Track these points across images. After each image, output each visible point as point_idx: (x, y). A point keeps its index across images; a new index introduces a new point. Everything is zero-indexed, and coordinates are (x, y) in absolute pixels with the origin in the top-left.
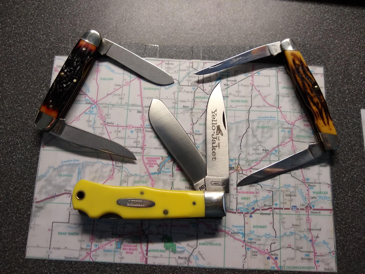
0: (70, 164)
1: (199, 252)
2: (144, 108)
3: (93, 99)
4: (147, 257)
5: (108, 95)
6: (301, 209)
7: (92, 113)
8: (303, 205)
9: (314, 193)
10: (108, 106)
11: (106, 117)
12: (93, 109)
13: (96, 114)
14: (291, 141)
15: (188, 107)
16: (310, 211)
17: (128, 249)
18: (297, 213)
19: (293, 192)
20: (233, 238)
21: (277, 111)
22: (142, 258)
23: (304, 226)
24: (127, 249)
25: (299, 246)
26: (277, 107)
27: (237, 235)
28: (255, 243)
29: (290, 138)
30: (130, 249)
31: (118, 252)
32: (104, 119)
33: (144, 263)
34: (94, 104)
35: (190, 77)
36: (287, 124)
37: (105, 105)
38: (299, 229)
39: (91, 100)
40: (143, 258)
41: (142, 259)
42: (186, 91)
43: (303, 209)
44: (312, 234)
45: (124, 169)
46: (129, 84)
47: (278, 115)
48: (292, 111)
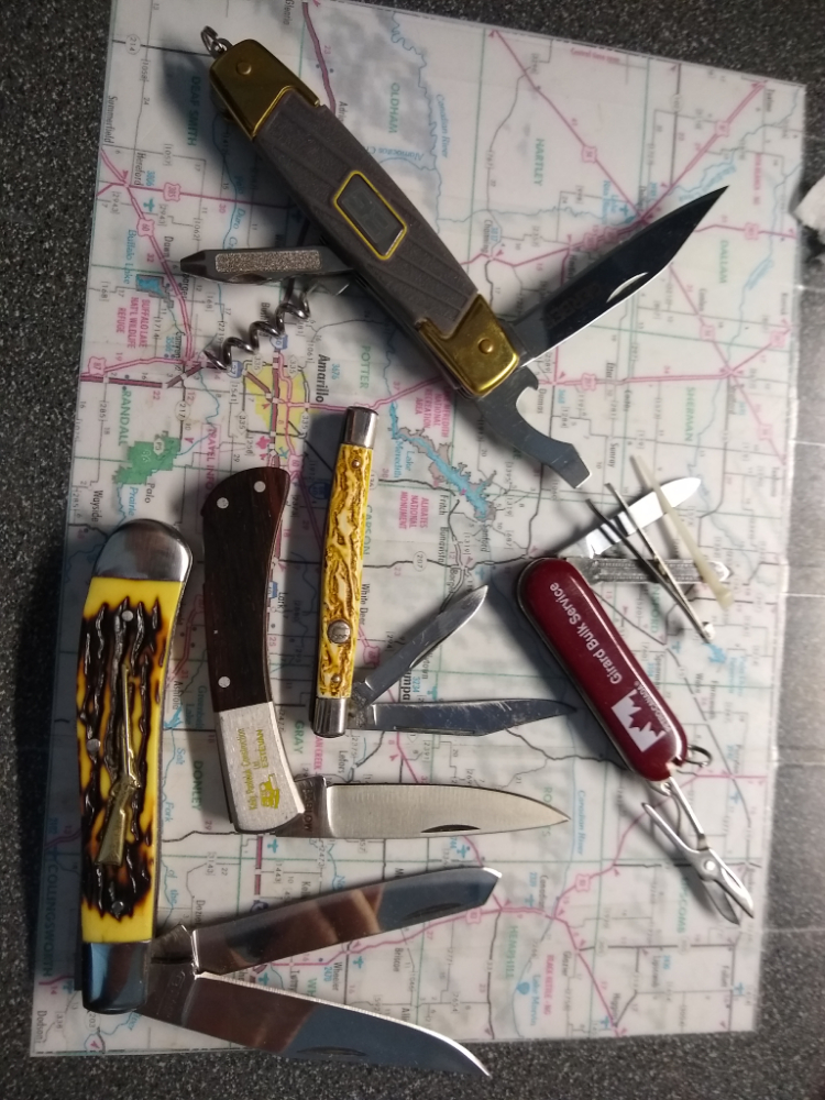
0: (433, 125)
4: (106, 380)
7: (609, 208)
9: (312, 983)
12: (621, 209)
13: (603, 219)
14: (497, 907)
17: (133, 316)
21: (601, 861)
24: (133, 311)
26: (617, 858)
29: (508, 902)
30: (133, 321)
31: (127, 281)
32: (586, 247)
33: (84, 369)
34: (638, 214)
36: (558, 893)
39: (652, 203)
41: (98, 362)
46: (705, 338)
47: (589, 862)
48: (602, 914)
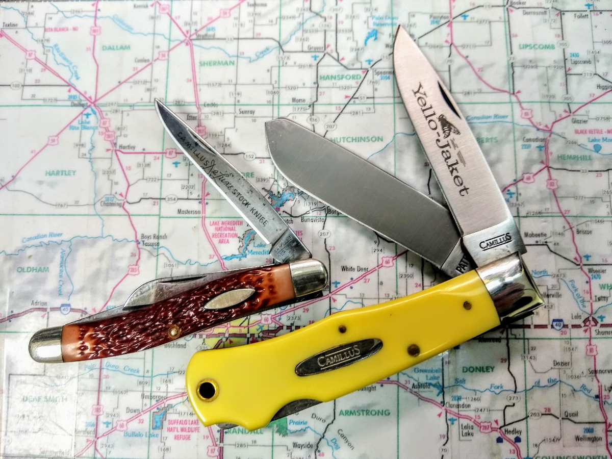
0: (43, 244)
1: (340, 432)
2: (202, 107)
3: (87, 96)
4: (221, 445)
5: (120, 83)
6: (574, 326)
7: (88, 125)
8: (578, 317)
9: (603, 287)
10: (121, 109)
11: (118, 133)
12: (87, 117)
13: (94, 128)
14: (546, 169)
15: (304, 101)
16: (594, 329)
17: (179, 430)
18: (564, 336)
19: (553, 286)
20: (417, 398)
21: (511, 102)
22: (210, 448)
23: (582, 365)
24: (176, 430)
25: (570, 411)
26: (509, 93)
27: (426, 389)
28: (469, 406)
29: (542, 162)
30: (182, 430)
31: (157, 436)
32: (113, 138)
34: (89, 106)
35: (304, 31)
36: (535, 129)
37: (115, 107)
38: (568, 372)
39: (82, 98)
40: (213, 448)
41: (210, 451)
42: (297, 64)
43: (578, 326)
44: (598, 381)
45: (161, 251)
46: (167, 57)
47: (512, 110)
48: (546, 100)
